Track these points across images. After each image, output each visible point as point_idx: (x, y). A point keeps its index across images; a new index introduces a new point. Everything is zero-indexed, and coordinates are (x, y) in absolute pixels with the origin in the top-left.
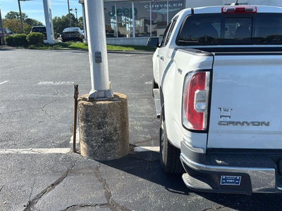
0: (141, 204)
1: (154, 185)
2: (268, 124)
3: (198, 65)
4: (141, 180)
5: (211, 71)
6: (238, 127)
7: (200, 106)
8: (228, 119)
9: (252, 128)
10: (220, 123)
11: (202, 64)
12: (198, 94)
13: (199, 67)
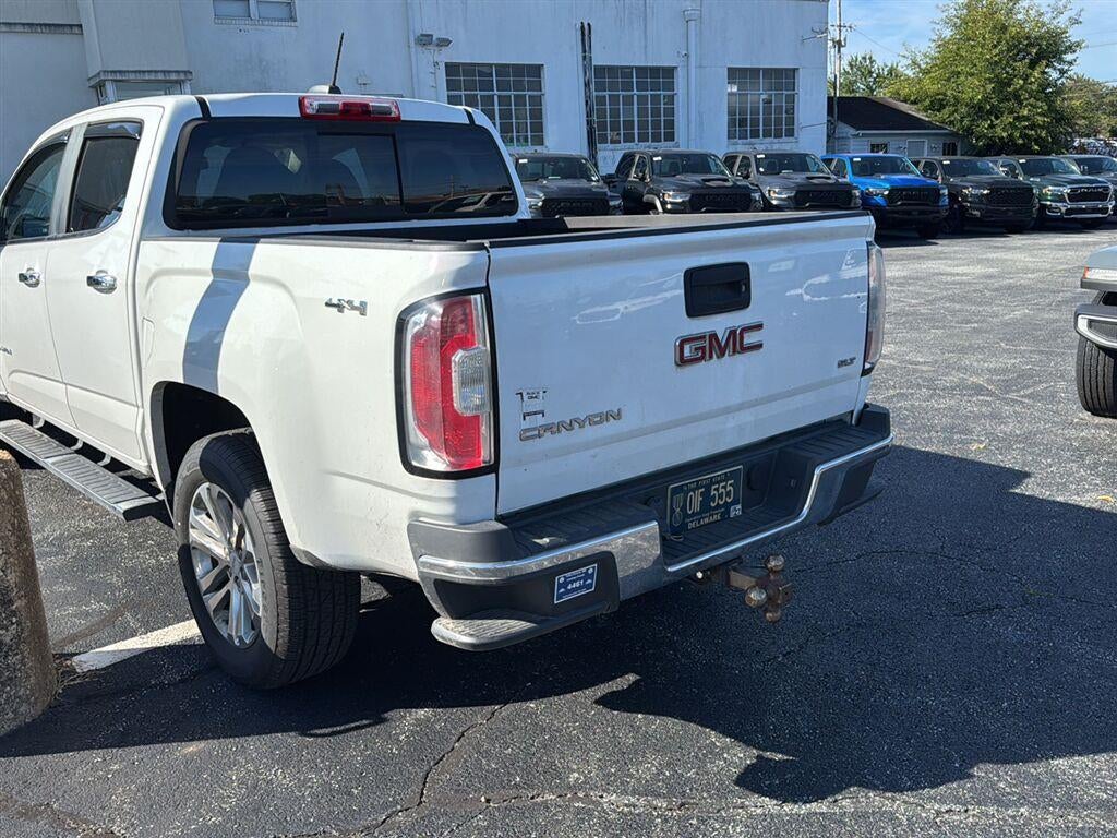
0: (256, 811)
1: (254, 744)
2: (618, 416)
3: (450, 278)
4: (192, 748)
5: (485, 290)
6: (563, 438)
7: (467, 400)
8: (540, 420)
9: (590, 432)
10: (525, 437)
11: (461, 274)
12: (461, 364)
13: (454, 283)
